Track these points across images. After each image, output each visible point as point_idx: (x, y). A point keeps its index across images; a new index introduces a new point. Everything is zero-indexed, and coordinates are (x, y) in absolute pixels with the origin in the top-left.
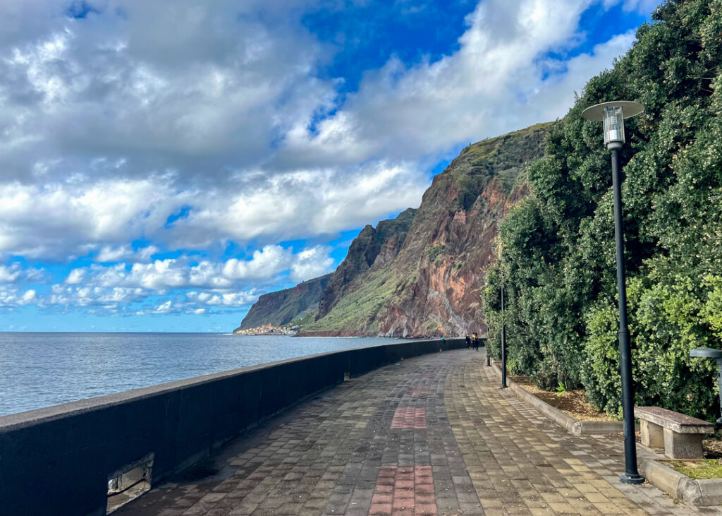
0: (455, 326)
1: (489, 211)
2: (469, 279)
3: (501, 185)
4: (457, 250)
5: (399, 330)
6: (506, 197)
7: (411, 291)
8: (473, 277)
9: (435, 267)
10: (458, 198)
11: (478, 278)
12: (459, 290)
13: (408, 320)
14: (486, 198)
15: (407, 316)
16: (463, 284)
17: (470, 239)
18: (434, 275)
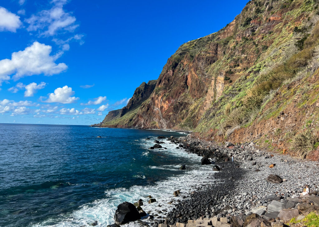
0: (162, 124)
1: (183, 69)
2: (170, 102)
3: (189, 56)
4: (167, 88)
5: (140, 125)
6: (191, 62)
7: (146, 108)
8: (172, 100)
9: (157, 96)
10: (172, 65)
11: (174, 101)
12: (166, 107)
13: (144, 120)
14: (182, 63)
15: (144, 119)
16: (167, 104)
17: (174, 83)
18: (157, 100)
